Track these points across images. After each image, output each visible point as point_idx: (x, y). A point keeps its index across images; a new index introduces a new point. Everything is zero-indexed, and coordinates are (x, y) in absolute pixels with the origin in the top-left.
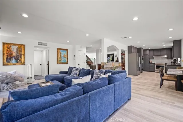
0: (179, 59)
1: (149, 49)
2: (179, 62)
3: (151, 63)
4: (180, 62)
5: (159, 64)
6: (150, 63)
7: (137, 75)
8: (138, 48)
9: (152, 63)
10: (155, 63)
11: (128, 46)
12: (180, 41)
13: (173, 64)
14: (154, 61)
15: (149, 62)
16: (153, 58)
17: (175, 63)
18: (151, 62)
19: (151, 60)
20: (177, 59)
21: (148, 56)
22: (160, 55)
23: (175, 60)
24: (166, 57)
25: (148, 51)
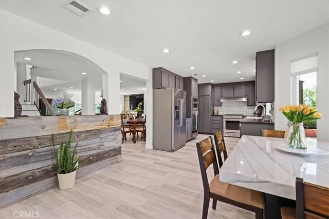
0: (268, 105)
1: (212, 81)
2: (268, 114)
3: (217, 116)
4: (270, 114)
5: (231, 117)
6: (213, 115)
7: (173, 151)
8: (184, 78)
9: (219, 114)
10: (222, 116)
11: (154, 69)
12: (273, 51)
13: (257, 118)
14: (221, 111)
15: (211, 113)
16: (220, 105)
17: (259, 115)
18: (215, 112)
19: (216, 108)
20: (265, 106)
21: (210, 100)
22: (234, 98)
23: (260, 108)
24: (244, 102)
25: (210, 88)
